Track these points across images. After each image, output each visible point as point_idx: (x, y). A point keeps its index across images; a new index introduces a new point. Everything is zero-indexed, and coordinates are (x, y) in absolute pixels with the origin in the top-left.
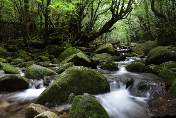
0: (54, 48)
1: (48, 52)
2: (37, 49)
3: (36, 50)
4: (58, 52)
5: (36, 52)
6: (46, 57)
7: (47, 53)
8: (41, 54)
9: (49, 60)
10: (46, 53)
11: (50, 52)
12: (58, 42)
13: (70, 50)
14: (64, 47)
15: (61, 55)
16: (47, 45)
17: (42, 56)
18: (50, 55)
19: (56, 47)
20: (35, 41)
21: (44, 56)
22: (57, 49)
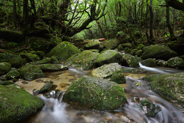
0: (41, 42)
1: (32, 47)
2: (13, 43)
3: (10, 44)
4: (47, 47)
5: (12, 47)
6: (33, 54)
7: (32, 49)
8: (21, 51)
9: (38, 58)
10: (29, 48)
11: (35, 47)
12: (44, 34)
13: (64, 45)
14: (55, 42)
15: (52, 51)
16: (27, 37)
17: (24, 52)
18: (38, 52)
19: (43, 40)
20: (6, 29)
21: (29, 53)
22: (45, 43)
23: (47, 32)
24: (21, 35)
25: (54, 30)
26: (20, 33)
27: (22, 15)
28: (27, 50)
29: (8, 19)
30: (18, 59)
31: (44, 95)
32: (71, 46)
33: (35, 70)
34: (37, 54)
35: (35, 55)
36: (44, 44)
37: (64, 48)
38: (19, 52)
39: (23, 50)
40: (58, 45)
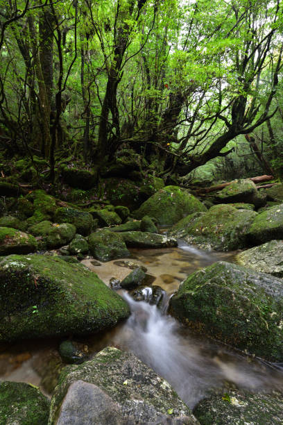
0: (125, 188)
1: (108, 199)
2: (80, 191)
3: (76, 192)
4: (135, 197)
5: (78, 198)
6: (110, 211)
7: (107, 202)
8: (91, 205)
9: (119, 220)
10: (105, 200)
11: (114, 198)
12: (130, 172)
13: (169, 193)
14: (151, 187)
15: (145, 205)
16: (101, 180)
17: (96, 208)
18: (118, 207)
19: (129, 185)
20: (72, 167)
21: (102, 208)
22: (132, 190)
23: (137, 168)
24: (93, 176)
25: (150, 163)
26: (91, 172)
27: (96, 140)
28: (100, 203)
29: (75, 150)
30: (86, 218)
31: (131, 293)
32: (184, 195)
33: (114, 241)
34: (117, 211)
35: (113, 214)
36: (130, 192)
37: (169, 200)
38: (87, 207)
39: (94, 203)
40: (156, 194)
